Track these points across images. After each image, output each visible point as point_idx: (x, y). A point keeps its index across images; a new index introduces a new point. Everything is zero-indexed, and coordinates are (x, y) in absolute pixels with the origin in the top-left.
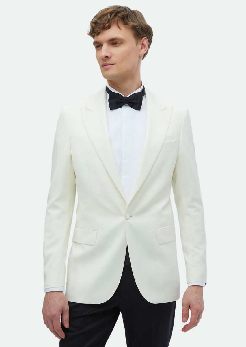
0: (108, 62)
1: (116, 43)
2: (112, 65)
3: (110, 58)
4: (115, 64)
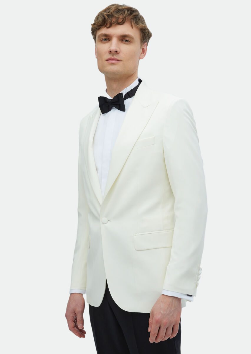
0: (116, 57)
1: (127, 41)
2: (119, 62)
3: (118, 54)
4: (121, 61)
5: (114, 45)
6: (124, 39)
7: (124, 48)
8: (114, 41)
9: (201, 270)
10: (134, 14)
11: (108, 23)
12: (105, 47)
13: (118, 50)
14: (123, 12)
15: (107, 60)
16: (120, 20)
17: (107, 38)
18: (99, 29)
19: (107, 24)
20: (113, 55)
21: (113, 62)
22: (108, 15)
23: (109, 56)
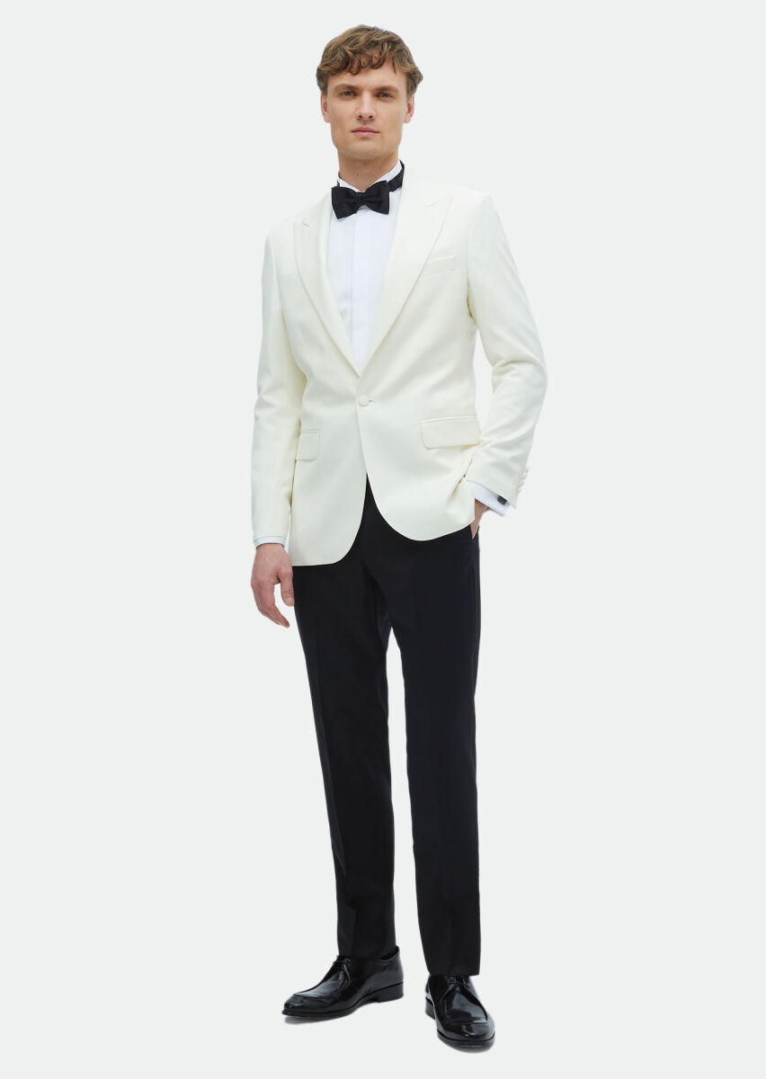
0: (370, 126)
1: (386, 96)
2: (375, 134)
3: (374, 120)
4: (379, 133)
5: (367, 104)
6: (382, 93)
7: (383, 109)
8: (367, 97)
9: (527, 472)
10: (398, 47)
11: (355, 66)
12: (348, 107)
13: (373, 113)
14: (379, 47)
15: (354, 131)
16: (375, 61)
17: (352, 92)
18: (333, 75)
19: (352, 67)
20: (365, 123)
21: (366, 134)
22: (355, 52)
23: (358, 125)
